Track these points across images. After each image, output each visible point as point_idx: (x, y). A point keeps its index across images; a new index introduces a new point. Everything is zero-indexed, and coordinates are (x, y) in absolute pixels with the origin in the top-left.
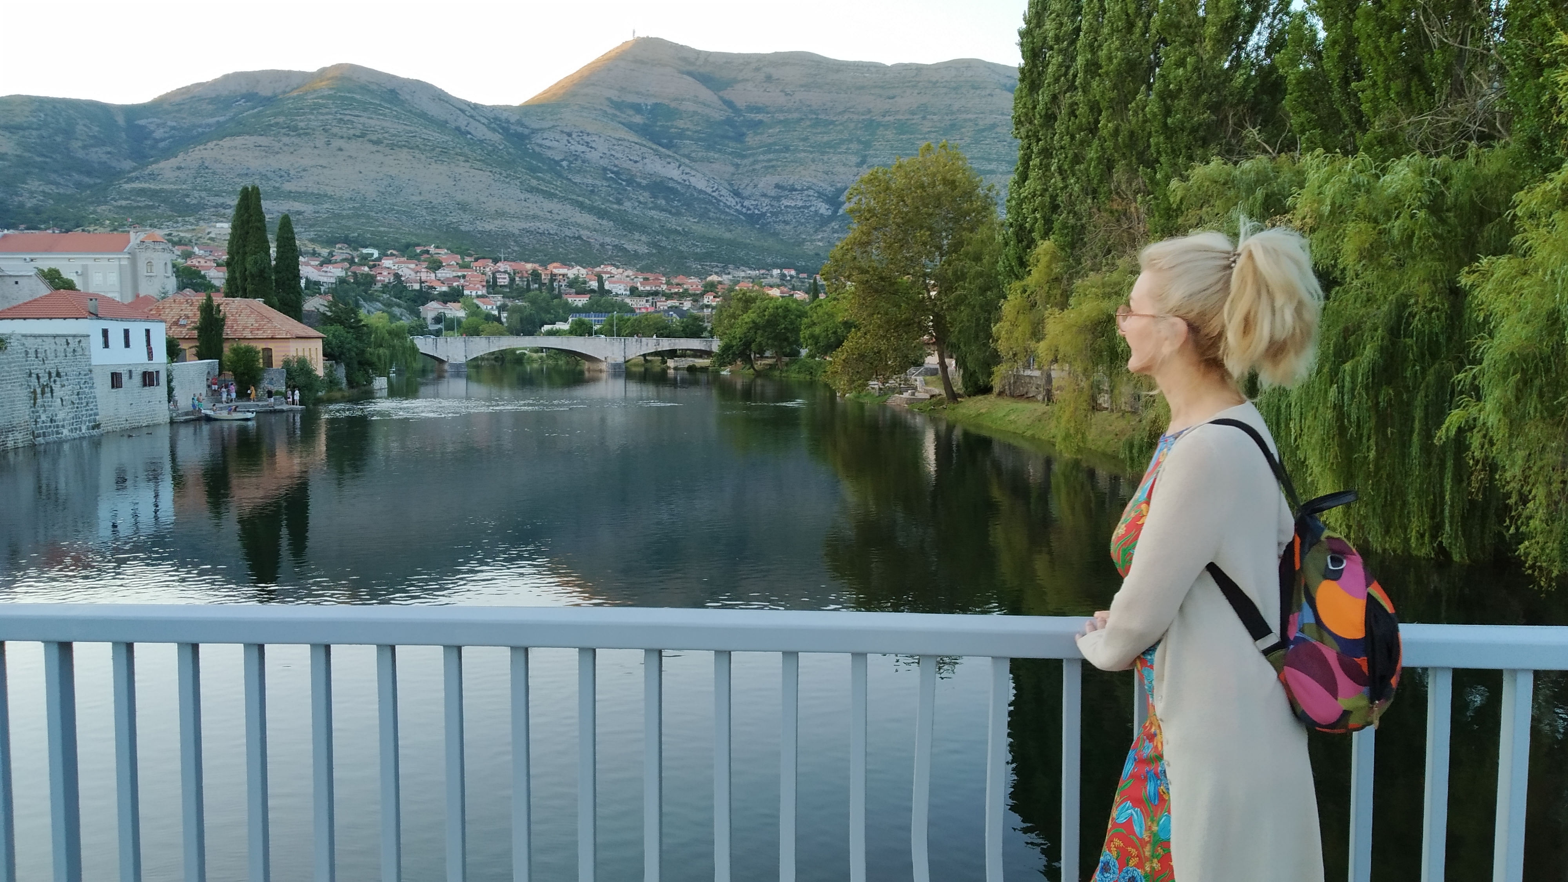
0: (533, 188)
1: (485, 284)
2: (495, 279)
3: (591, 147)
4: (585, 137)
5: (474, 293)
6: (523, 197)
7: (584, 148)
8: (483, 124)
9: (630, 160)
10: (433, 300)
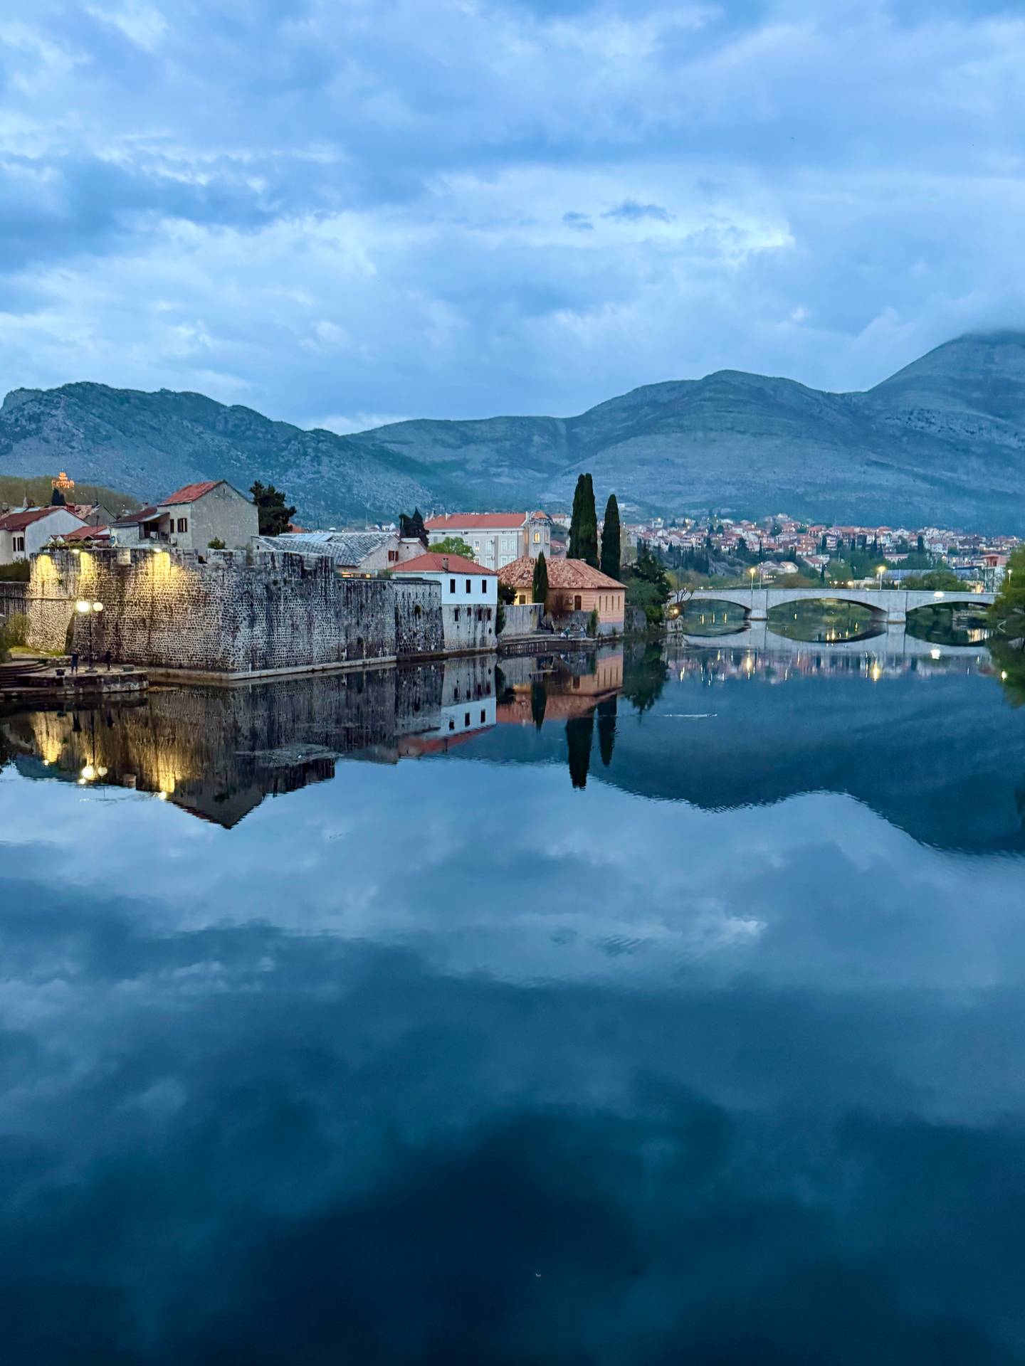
0: (873, 462)
1: (815, 545)
2: (824, 541)
3: (931, 423)
4: (926, 415)
5: (805, 554)
6: (862, 470)
7: (923, 424)
8: (835, 410)
9: (967, 431)
10: (769, 560)
